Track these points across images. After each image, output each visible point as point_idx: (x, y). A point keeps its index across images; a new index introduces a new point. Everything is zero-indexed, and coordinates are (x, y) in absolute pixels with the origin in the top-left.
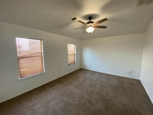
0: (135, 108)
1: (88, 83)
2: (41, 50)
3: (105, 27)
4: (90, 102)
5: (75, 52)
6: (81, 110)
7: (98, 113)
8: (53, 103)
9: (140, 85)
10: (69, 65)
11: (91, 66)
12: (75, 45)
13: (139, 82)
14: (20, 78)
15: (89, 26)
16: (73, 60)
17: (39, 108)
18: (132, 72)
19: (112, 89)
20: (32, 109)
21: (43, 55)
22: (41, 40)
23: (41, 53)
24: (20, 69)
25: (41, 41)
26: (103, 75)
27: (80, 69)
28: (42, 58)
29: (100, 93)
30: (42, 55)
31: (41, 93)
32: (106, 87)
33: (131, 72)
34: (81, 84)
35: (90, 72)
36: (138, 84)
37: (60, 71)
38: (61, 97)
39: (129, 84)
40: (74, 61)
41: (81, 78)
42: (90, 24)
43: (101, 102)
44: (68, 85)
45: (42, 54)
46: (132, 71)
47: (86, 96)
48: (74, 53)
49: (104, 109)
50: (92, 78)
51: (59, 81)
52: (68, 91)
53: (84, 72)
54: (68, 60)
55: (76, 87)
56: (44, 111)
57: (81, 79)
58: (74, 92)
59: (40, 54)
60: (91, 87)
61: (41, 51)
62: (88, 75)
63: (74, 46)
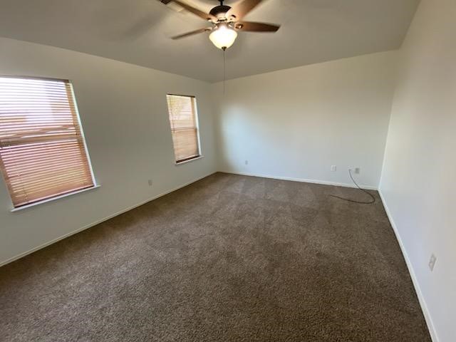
0: (350, 261)
1: (234, 207)
2: (74, 115)
3: (273, 28)
4: (230, 256)
5: (194, 121)
6: (203, 276)
7: (246, 280)
8: (124, 268)
9: (376, 202)
10: (177, 162)
11: (246, 163)
12: (195, 99)
13: (374, 196)
14: (16, 207)
15: (218, 25)
16: (192, 147)
17: (79, 286)
18: (357, 171)
19: (296, 219)
20: (58, 288)
21: (82, 133)
22: (66, 81)
23: (75, 125)
24: (8, 178)
25: (66, 85)
26: (280, 186)
27: (217, 173)
28: (80, 144)
29: (261, 231)
30: (78, 134)
31: (89, 247)
32: (281, 214)
33: (354, 170)
34: (213, 213)
35: (244, 180)
36: (371, 201)
37: (150, 183)
38: (147, 251)
39: (346, 202)
40: (194, 151)
41: (215, 198)
42: (221, 16)
43: (261, 252)
44: (175, 218)
45: (77, 129)
46: (358, 167)
47: (221, 242)
48: (192, 126)
49: (265, 268)
50: (247, 194)
51: (149, 209)
52: (171, 233)
53: (225, 180)
54: (175, 147)
55: (197, 222)
56: (94, 291)
57: (213, 202)
58: (188, 235)
59: (72, 131)
60: (240, 218)
61: (75, 119)
62: (238, 188)
63: (192, 100)
